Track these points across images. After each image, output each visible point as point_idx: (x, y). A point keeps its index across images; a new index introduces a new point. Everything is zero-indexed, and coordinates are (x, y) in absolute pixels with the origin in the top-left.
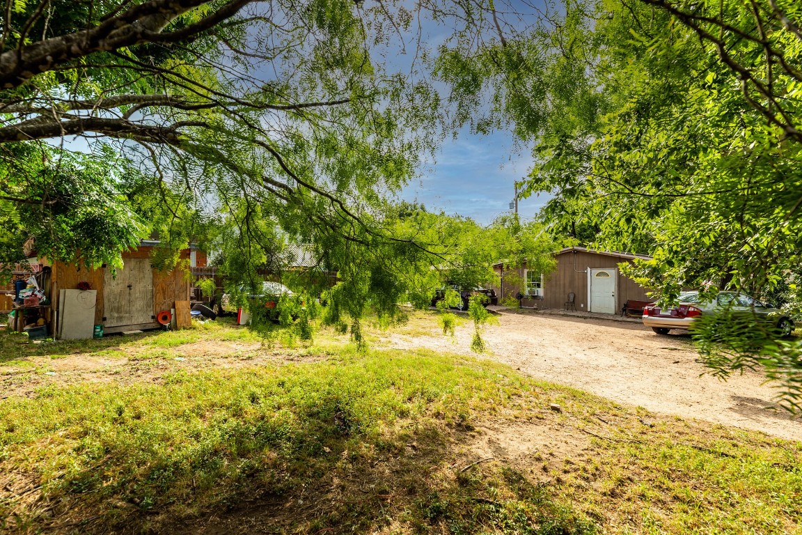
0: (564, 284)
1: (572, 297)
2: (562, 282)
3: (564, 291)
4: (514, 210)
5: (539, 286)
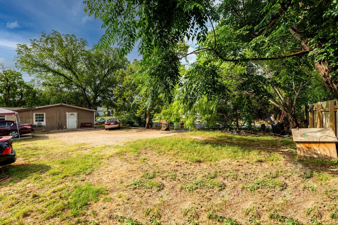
0: (56, 119)
1: (60, 124)
3: (57, 122)
5: (43, 121)
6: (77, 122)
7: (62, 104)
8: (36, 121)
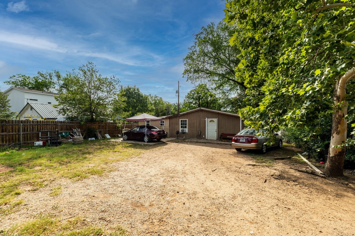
0: (196, 126)
1: (200, 132)
2: (195, 125)
3: (196, 130)
4: (178, 94)
5: (186, 127)
6: (217, 131)
7: (201, 108)
8: (182, 127)
